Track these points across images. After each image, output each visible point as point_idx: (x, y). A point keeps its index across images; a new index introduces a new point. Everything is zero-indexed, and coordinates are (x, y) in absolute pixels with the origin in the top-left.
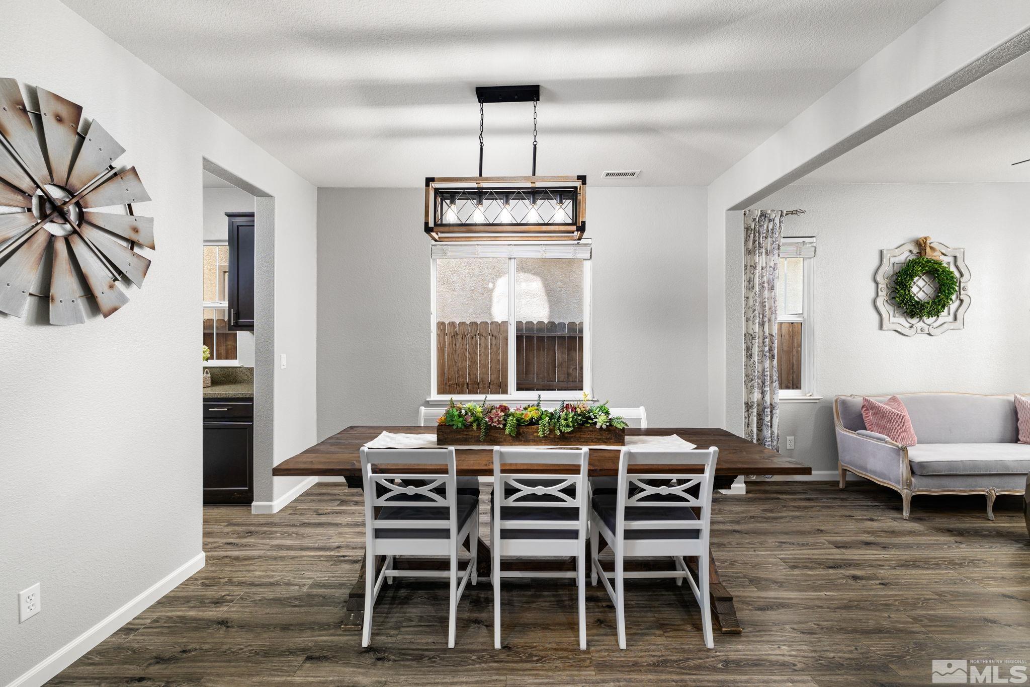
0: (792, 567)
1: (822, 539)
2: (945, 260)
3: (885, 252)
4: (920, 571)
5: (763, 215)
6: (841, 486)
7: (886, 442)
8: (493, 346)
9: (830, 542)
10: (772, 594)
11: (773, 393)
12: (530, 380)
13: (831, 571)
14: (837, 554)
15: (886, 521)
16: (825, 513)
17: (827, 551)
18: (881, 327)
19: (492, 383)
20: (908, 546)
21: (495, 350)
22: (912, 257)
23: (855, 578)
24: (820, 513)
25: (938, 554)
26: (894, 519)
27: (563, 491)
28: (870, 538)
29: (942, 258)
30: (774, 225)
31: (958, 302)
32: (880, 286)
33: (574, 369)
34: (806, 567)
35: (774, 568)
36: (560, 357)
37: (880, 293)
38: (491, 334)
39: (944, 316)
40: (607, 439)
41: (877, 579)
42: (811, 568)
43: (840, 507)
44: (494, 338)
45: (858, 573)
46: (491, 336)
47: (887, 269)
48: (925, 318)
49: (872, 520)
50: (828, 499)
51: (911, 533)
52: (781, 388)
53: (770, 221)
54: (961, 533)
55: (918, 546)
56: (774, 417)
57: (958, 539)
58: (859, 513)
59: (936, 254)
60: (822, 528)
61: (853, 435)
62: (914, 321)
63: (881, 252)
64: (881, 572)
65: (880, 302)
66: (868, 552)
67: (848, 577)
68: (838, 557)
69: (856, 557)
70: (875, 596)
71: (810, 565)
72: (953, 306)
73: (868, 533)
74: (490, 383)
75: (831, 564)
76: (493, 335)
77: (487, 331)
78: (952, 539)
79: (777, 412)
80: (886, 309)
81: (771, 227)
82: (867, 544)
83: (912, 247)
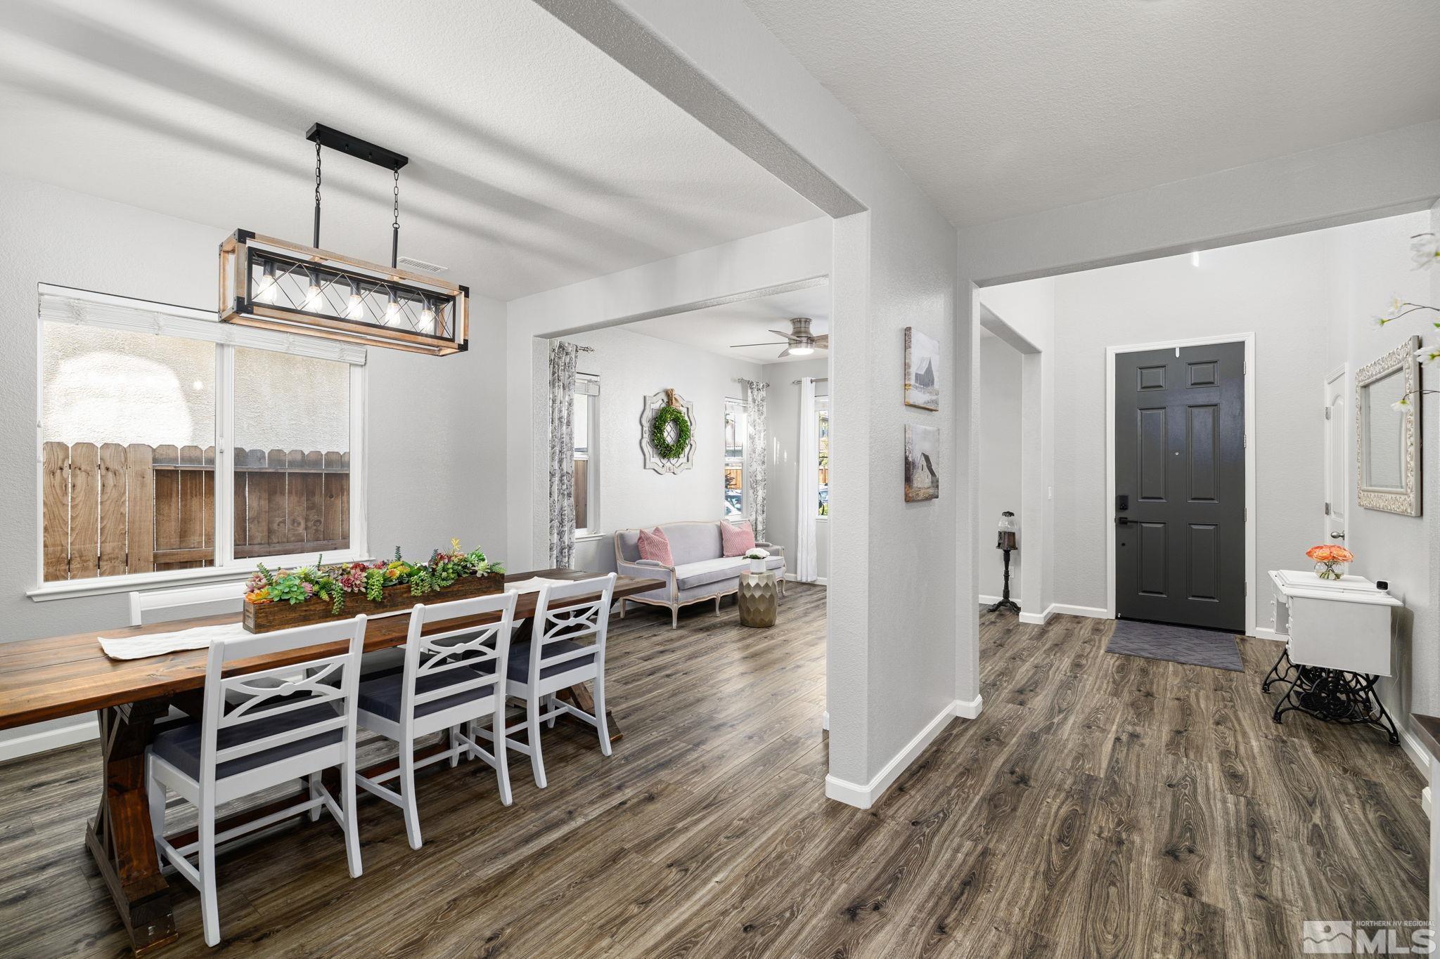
0: (626, 684)
1: (632, 658)
2: (684, 410)
3: (647, 398)
4: (700, 659)
5: (561, 347)
6: (622, 616)
7: (660, 567)
8: (108, 490)
9: (639, 659)
10: (624, 706)
11: (571, 532)
12: (193, 546)
13: (651, 677)
14: (648, 665)
15: (664, 634)
16: (623, 640)
17: (641, 665)
18: (645, 467)
19: (105, 558)
20: (685, 646)
21: (115, 494)
22: (663, 405)
23: (668, 676)
24: (619, 641)
25: (703, 646)
26: (668, 631)
27: (484, 644)
28: (662, 648)
29: (681, 408)
30: (571, 359)
31: (689, 446)
32: (644, 429)
33: (280, 522)
34: (634, 680)
35: (613, 689)
36: (255, 504)
37: (644, 435)
38: (102, 466)
39: (683, 459)
40: (486, 588)
41: (680, 672)
42: (638, 680)
43: (630, 632)
44: (110, 475)
45: (668, 672)
46: (104, 472)
47: (649, 415)
48: (671, 459)
49: (655, 635)
50: (618, 628)
51: (681, 638)
52: (577, 527)
53: (567, 354)
54: (707, 629)
55: (690, 644)
56: (571, 557)
57: (708, 633)
58: (644, 633)
59: (677, 404)
60: (628, 651)
61: (633, 566)
62: (665, 461)
63: (645, 397)
64: (679, 667)
65: (644, 444)
66: (665, 657)
67: (663, 677)
68: (650, 667)
69: (661, 663)
70: (684, 682)
71: (636, 678)
72: (687, 450)
73: (658, 644)
74: (99, 558)
75: (649, 673)
76: (107, 469)
77: (92, 463)
78: (705, 634)
79: (574, 551)
80: (648, 449)
81: (568, 360)
82: (662, 652)
83: (663, 396)
